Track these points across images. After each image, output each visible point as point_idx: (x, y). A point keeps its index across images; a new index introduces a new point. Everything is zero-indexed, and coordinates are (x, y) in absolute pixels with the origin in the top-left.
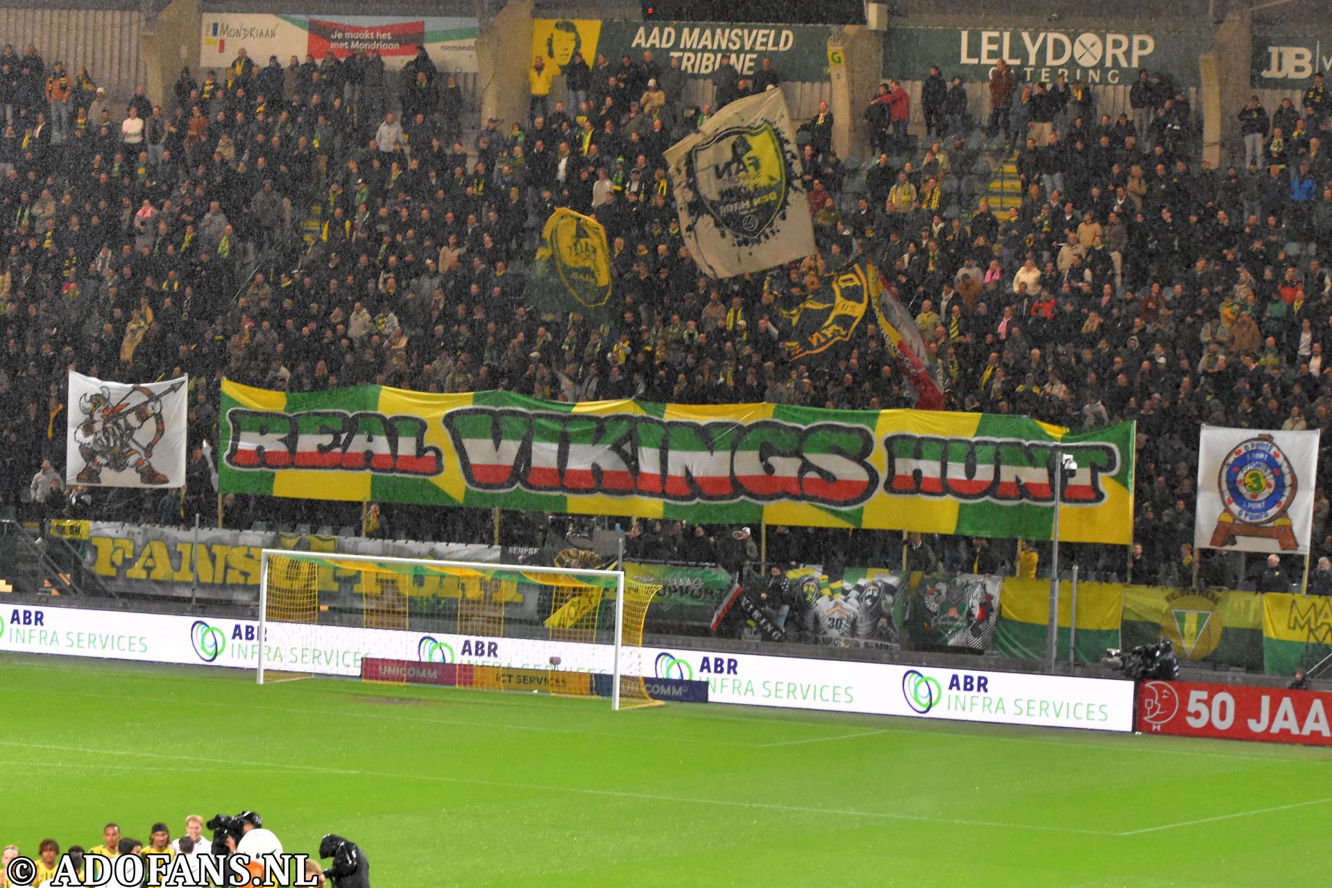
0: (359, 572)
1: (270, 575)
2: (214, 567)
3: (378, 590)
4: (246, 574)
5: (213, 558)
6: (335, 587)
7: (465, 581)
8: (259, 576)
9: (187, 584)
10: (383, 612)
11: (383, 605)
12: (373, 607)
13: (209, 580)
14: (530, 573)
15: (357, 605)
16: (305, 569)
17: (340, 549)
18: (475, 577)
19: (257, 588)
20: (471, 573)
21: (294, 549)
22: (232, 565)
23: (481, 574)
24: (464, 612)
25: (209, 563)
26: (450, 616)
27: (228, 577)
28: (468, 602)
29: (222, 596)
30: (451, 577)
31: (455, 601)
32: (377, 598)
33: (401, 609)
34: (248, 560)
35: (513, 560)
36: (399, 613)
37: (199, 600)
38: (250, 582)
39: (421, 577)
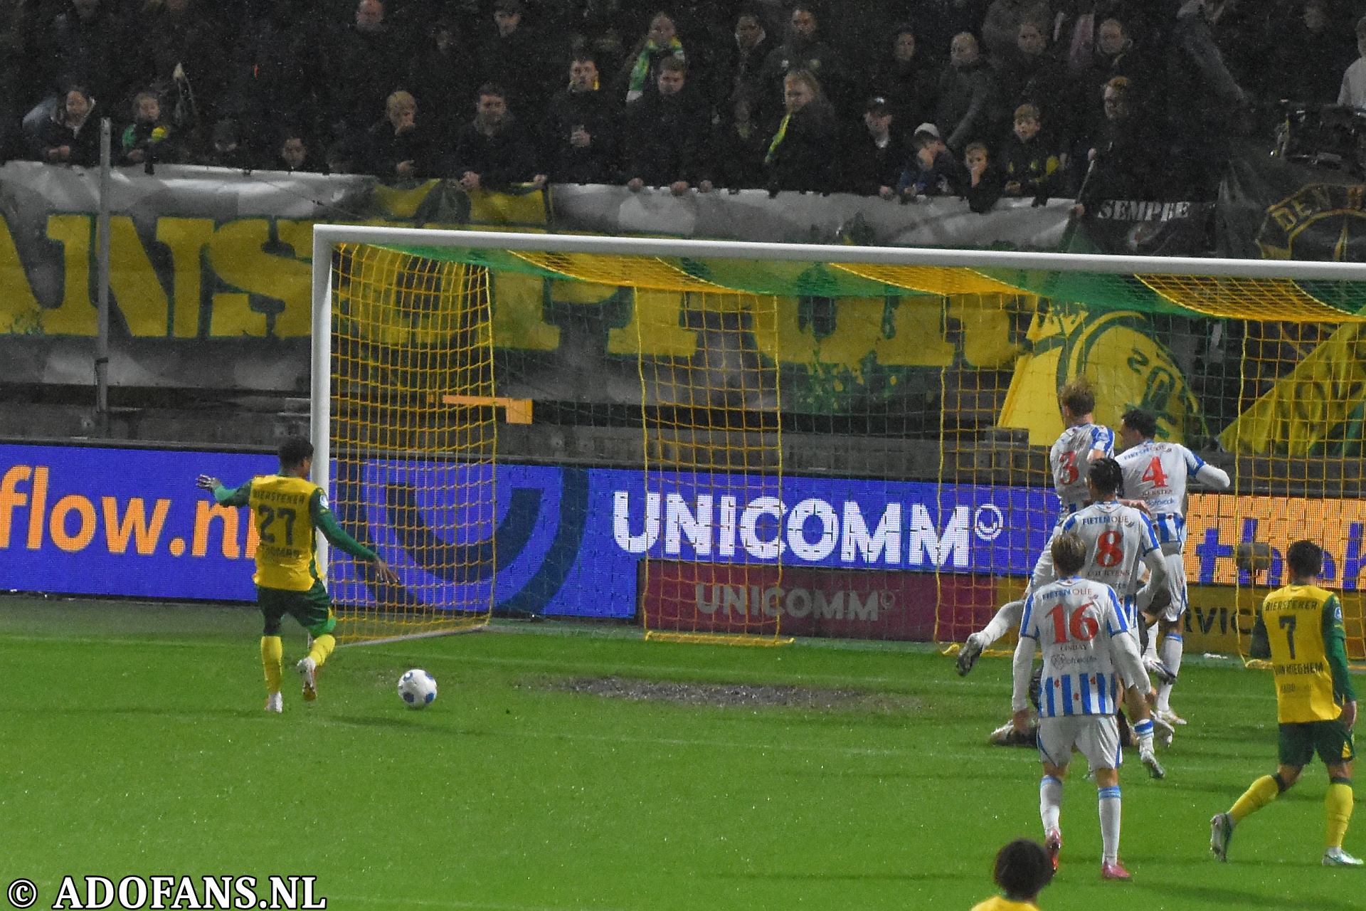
0: (625, 291)
1: (342, 307)
2: (168, 287)
3: (685, 344)
4: (270, 307)
5: (161, 258)
6: (548, 338)
7: (957, 312)
8: (306, 314)
9: (83, 345)
10: (701, 417)
11: (704, 395)
12: (673, 402)
13: (156, 329)
14: (1166, 279)
15: (619, 393)
16: (455, 286)
17: (560, 218)
18: (992, 298)
19: (301, 348)
20: (983, 285)
21: (418, 219)
22: (225, 276)
23: (1012, 290)
24: (958, 412)
25: (151, 277)
26: (914, 424)
27: (215, 318)
28: (969, 380)
29: (197, 378)
30: (919, 299)
31: (929, 375)
32: (683, 376)
33: (761, 406)
34: (274, 260)
35: (1111, 240)
36: (753, 418)
37: (120, 394)
38: (283, 330)
39: (821, 302)
